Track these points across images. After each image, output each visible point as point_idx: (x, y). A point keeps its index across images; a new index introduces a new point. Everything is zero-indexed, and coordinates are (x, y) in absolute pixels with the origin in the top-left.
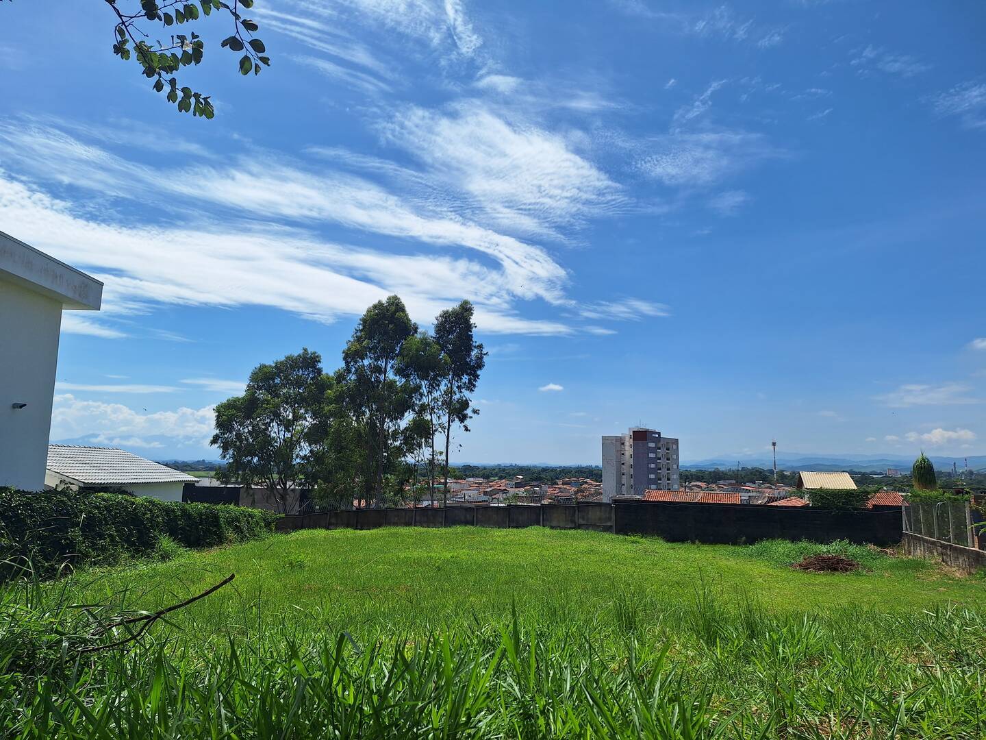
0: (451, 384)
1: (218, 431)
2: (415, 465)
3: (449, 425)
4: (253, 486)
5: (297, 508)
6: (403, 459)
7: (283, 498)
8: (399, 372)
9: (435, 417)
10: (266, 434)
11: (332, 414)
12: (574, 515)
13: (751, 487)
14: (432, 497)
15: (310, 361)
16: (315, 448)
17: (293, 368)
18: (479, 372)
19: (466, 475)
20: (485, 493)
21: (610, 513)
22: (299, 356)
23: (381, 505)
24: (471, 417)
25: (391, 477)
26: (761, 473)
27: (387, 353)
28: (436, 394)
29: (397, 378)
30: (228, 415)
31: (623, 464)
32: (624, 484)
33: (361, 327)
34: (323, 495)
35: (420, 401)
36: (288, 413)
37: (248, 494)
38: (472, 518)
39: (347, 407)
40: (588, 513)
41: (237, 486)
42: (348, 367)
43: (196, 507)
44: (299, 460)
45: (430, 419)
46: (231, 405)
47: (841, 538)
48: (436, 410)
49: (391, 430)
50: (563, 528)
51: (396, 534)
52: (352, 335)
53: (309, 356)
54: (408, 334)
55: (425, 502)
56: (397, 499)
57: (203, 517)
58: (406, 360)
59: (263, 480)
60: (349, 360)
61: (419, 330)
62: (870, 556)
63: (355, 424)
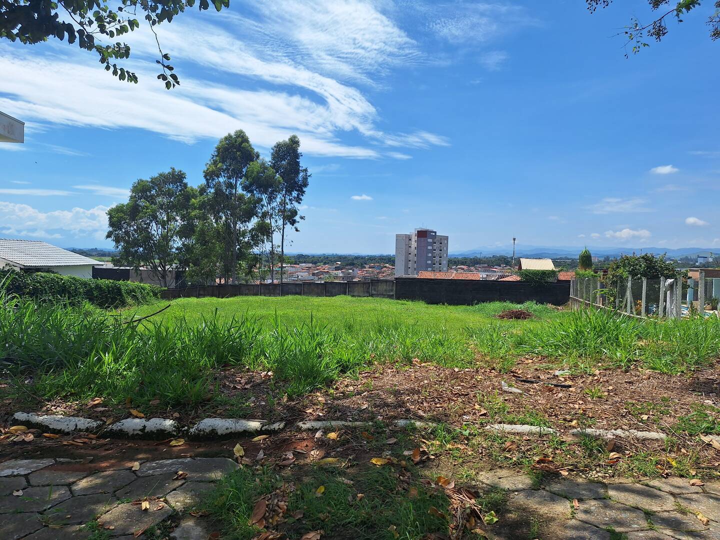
0: (285, 198)
1: (111, 229)
2: (260, 255)
3: (284, 228)
4: (140, 268)
5: (174, 284)
6: (251, 250)
7: (164, 277)
8: (245, 188)
9: (273, 221)
10: (148, 231)
11: (199, 218)
12: (368, 288)
13: (496, 269)
14: (272, 276)
15: (178, 178)
16: (186, 241)
17: (165, 182)
18: (304, 189)
19: (300, 262)
20: (313, 274)
21: (393, 286)
22: (169, 173)
23: (236, 282)
24: (299, 222)
25: (244, 264)
26: (505, 259)
27: (237, 173)
28: (274, 204)
29: (245, 193)
30: (117, 218)
31: (410, 254)
32: (410, 268)
33: (216, 154)
34: (195, 274)
35: (261, 210)
36: (163, 216)
37: (137, 274)
38: (300, 290)
39: (208, 213)
40: (378, 287)
41: (128, 268)
42: (208, 183)
43: (104, 282)
44: (174, 250)
45: (269, 222)
46: (119, 209)
47: (532, 301)
48: (274, 216)
49: (241, 230)
50: (360, 296)
51: (247, 301)
52: (210, 158)
53: (176, 173)
54: (253, 161)
55: (268, 280)
56: (248, 278)
57: (110, 289)
58: (250, 180)
59: (148, 263)
60: (208, 177)
61: (260, 157)
62: (547, 311)
63: (215, 225)
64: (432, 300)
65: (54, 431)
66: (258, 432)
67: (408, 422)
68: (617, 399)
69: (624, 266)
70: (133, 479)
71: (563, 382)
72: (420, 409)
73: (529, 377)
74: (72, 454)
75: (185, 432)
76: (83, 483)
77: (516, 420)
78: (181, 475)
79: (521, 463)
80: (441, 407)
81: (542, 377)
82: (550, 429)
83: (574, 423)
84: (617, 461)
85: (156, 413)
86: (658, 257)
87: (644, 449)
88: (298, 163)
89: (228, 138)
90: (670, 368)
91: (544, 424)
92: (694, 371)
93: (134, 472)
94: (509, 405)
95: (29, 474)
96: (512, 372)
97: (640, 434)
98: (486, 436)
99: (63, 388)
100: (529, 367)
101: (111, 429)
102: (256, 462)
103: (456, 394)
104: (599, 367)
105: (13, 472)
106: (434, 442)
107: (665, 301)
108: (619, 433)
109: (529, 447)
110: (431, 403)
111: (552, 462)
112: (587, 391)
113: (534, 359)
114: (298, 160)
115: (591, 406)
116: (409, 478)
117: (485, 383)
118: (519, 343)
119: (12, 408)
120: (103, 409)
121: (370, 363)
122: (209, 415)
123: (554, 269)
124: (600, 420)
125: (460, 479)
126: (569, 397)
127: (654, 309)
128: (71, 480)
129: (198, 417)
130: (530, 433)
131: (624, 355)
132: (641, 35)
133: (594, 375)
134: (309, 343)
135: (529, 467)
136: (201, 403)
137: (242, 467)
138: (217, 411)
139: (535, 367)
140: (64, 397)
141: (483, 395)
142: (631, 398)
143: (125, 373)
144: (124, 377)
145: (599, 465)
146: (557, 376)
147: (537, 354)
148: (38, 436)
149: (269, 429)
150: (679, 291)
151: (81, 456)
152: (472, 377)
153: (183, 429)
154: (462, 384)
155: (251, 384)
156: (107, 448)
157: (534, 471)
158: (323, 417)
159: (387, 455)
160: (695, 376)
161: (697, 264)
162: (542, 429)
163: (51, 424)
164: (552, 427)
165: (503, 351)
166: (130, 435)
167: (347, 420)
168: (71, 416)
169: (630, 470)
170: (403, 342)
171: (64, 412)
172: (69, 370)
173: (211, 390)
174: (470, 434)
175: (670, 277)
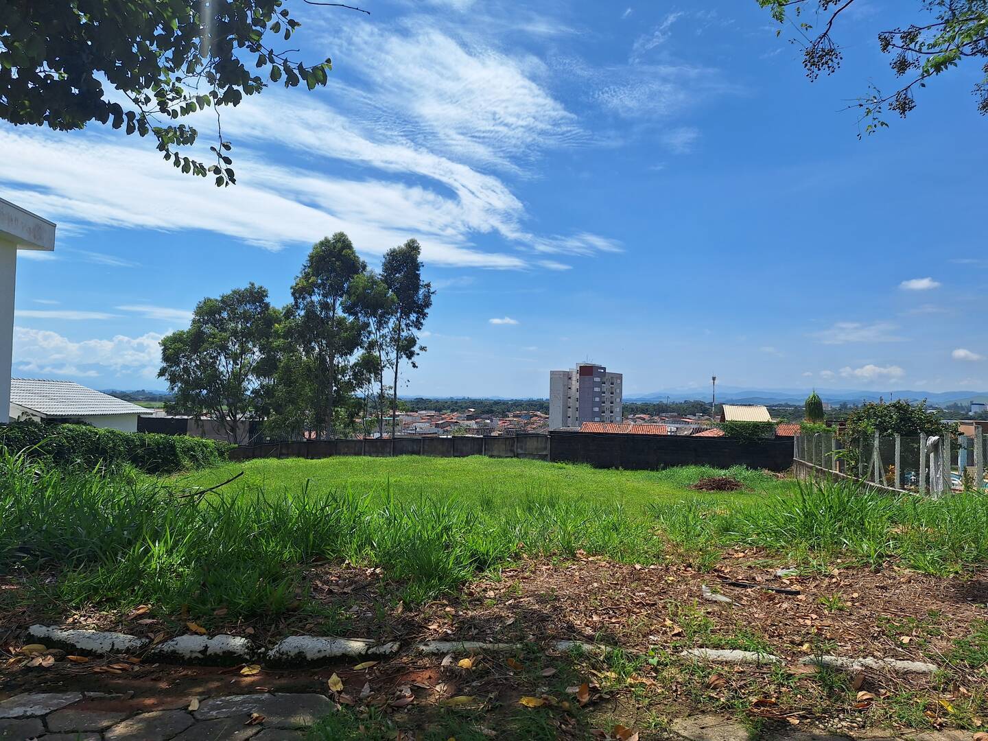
0: (400, 322)
1: (165, 365)
2: (364, 399)
3: (397, 362)
4: (202, 418)
5: (247, 440)
6: (353, 393)
7: (233, 430)
8: (347, 309)
9: (383, 353)
10: (214, 367)
11: (283, 349)
12: (512, 446)
13: (691, 419)
14: (381, 429)
15: (257, 296)
16: (265, 381)
17: (240, 302)
18: (426, 311)
19: (418, 408)
20: (437, 426)
21: (546, 442)
22: (246, 290)
23: (332, 437)
24: (418, 354)
25: (342, 412)
26: (702, 405)
27: (336, 290)
28: (385, 331)
29: (346, 315)
30: (174, 350)
31: (570, 398)
32: (569, 417)
33: (309, 264)
34: (276, 425)
35: (368, 338)
36: (236, 346)
37: (198, 425)
38: (418, 448)
39: (296, 342)
40: (526, 444)
41: (186, 417)
42: (296, 302)
43: (153, 437)
44: (248, 393)
45: (378, 355)
46: (177, 338)
47: (741, 465)
48: (384, 347)
49: (340, 365)
50: (500, 457)
51: (345, 463)
52: (300, 270)
53: (256, 290)
54: (356, 272)
55: (375, 434)
56: (347, 431)
57: (161, 447)
58: (353, 298)
59: (213, 411)
60: (297, 295)
61: (367, 268)
62: (762, 479)
63: (304, 358)
64: (602, 464)
65: (83, 652)
66: (362, 657)
67: (572, 644)
68: (864, 612)
69: (868, 417)
70: (190, 724)
71: (788, 586)
72: (588, 626)
73: (741, 578)
74: (106, 685)
75: (261, 655)
76: (120, 729)
77: (723, 642)
78: (257, 718)
79: (732, 706)
80: (618, 623)
81: (759, 579)
82: (772, 657)
83: (805, 647)
84: (868, 704)
85: (223, 627)
86: (915, 404)
87: (907, 686)
88: (418, 275)
89: (325, 243)
90: (938, 567)
91: (764, 648)
92: (973, 571)
93: (191, 713)
94: (713, 620)
95: (47, 714)
96: (715, 570)
97: (900, 665)
98: (681, 665)
99: (96, 590)
100: (740, 563)
101: (161, 651)
102: (359, 701)
103: (638, 604)
104: (838, 564)
105: (26, 711)
106: (608, 674)
107: (928, 466)
108: (870, 662)
109: (742, 683)
110: (604, 617)
111: (775, 704)
112: (822, 600)
113: (746, 552)
114: (417, 272)
115: (829, 622)
116: (574, 728)
117: (678, 587)
118: (726, 529)
119: (27, 619)
120: (151, 621)
121: (517, 557)
122: (294, 631)
123: (770, 420)
124: (843, 644)
125: (646, 728)
126: (798, 608)
127: (913, 477)
128: (105, 723)
129: (280, 634)
130: (744, 662)
131: (872, 548)
132: (880, 110)
133: (832, 577)
134: (433, 527)
135: (743, 711)
136: (284, 613)
137: (340, 708)
138: (305, 626)
139: (749, 564)
140: (98, 603)
141: (676, 605)
142: (885, 610)
143: (181, 569)
144: (180, 575)
145: (843, 710)
146: (780, 577)
147: (750, 544)
148: (60, 658)
149: (378, 652)
150: (946, 453)
151: (119, 689)
152: (660, 578)
153: (259, 651)
154: (646, 588)
155: (353, 587)
156: (153, 677)
157: (751, 718)
158: (452, 636)
159: (543, 693)
160: (974, 579)
161: (970, 414)
162: (761, 657)
163: (78, 642)
164: (775, 653)
165: (702, 539)
166: (186, 659)
167: (485, 640)
168: (106, 631)
169: (887, 718)
170: (562, 526)
171: (97, 625)
172: (106, 565)
173: (297, 594)
174: (659, 663)
175: (933, 433)
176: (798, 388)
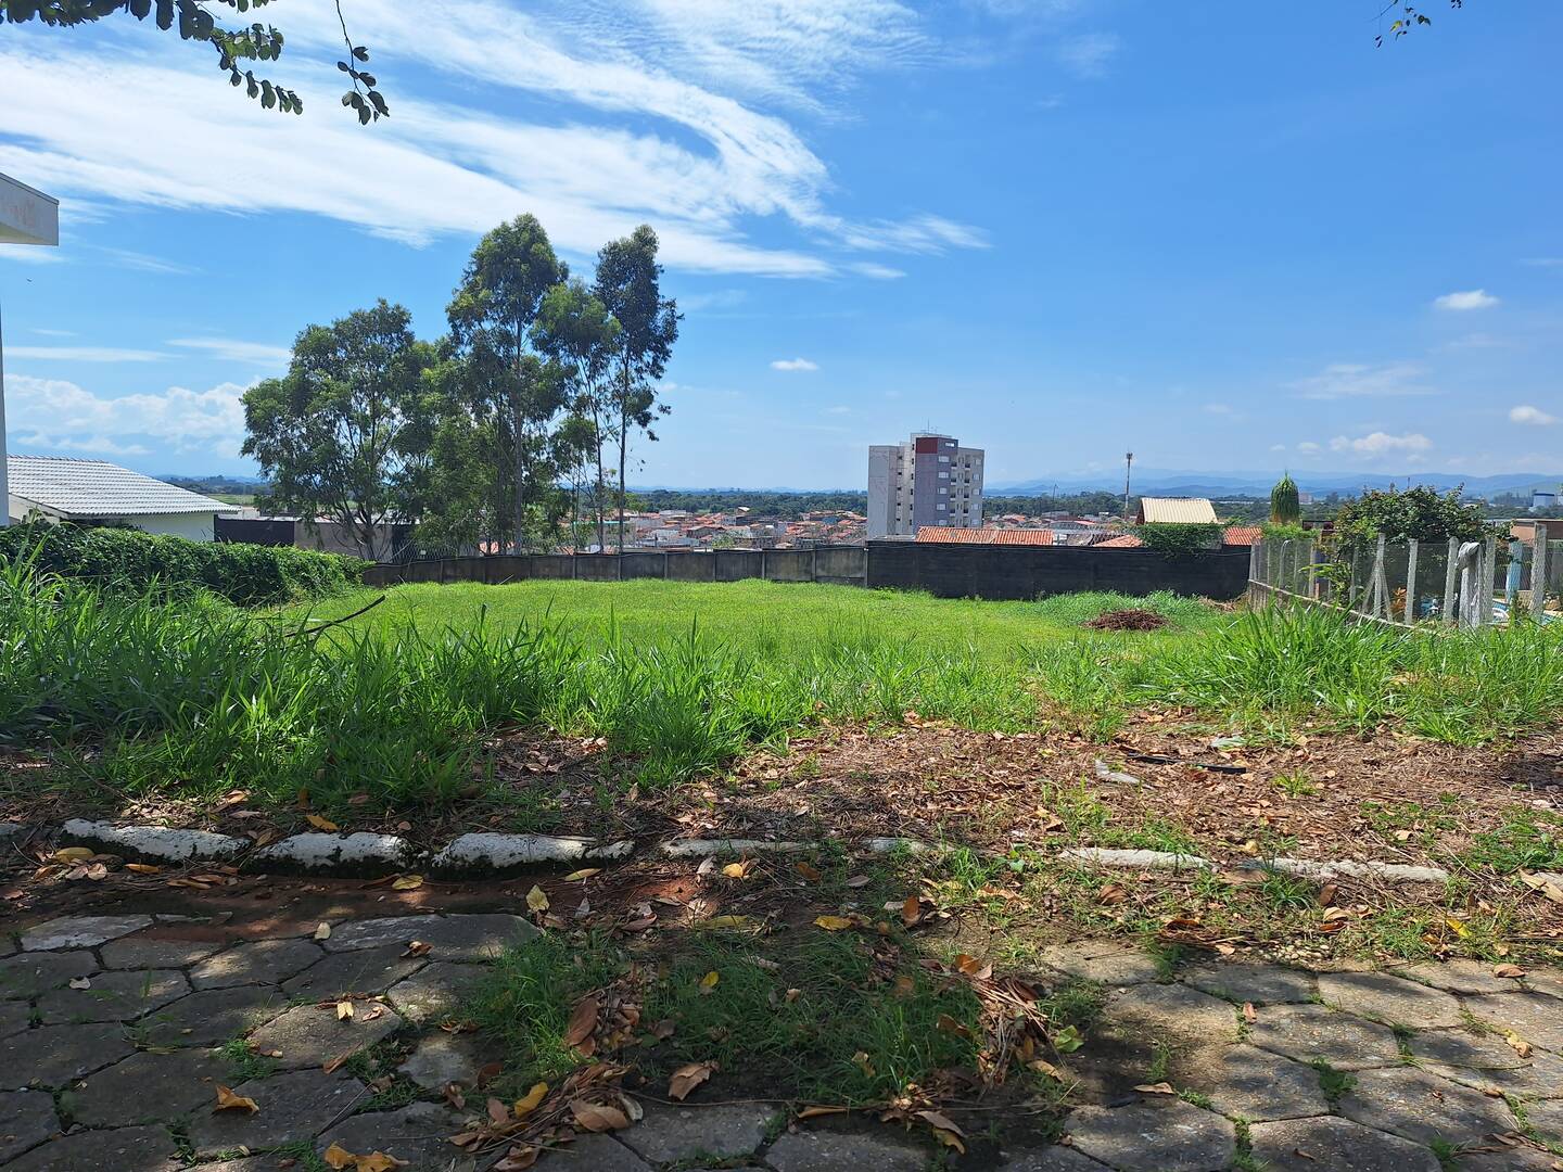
0: (626, 366)
1: (251, 435)
2: (573, 491)
3: (624, 431)
4: (317, 520)
5: (389, 554)
6: (554, 481)
7: (367, 538)
8: (540, 344)
9: (601, 416)
10: (331, 438)
11: (440, 410)
12: (809, 564)
13: (1090, 521)
14: (601, 538)
15: (392, 322)
16: (415, 461)
17: (364, 332)
18: (668, 347)
19: (659, 506)
20: (690, 534)
21: (862, 559)
22: (373, 311)
23: (524, 550)
24: (657, 419)
25: (539, 511)
26: (1109, 499)
27: (521, 312)
28: (602, 380)
29: (539, 354)
30: (264, 410)
31: (899, 489)
32: (899, 520)
33: (474, 268)
34: (433, 531)
35: (576, 392)
36: (363, 405)
37: (311, 532)
38: (661, 568)
39: (461, 398)
40: (830, 562)
41: (291, 519)
42: (457, 333)
43: (241, 549)
44: (387, 481)
45: (593, 420)
46: (267, 391)
47: (1165, 590)
48: (602, 406)
49: (533, 436)
50: (790, 581)
51: (547, 591)
52: (461, 279)
53: (390, 312)
54: (555, 283)
55: (592, 547)
56: (548, 541)
57: (254, 564)
58: (551, 325)
59: (333, 510)
60: (458, 322)
61: (570, 275)
62: (1196, 612)
63: (475, 425)
64: (948, 591)
65: (149, 859)
66: (579, 863)
67: (894, 843)
68: (1343, 797)
69: (1370, 513)
70: (318, 957)
71: (1228, 761)
72: (919, 817)
73: (1156, 751)
74: (188, 906)
75: (424, 862)
76: (216, 966)
77: (1124, 839)
78: (418, 948)
79: (1133, 929)
80: (965, 812)
81: (1183, 751)
82: (1197, 859)
83: (1249, 846)
84: (1338, 926)
85: (363, 821)
86: (1445, 493)
87: (1400, 901)
88: (655, 288)
89: (502, 233)
90: (1461, 732)
91: (1186, 847)
92: (1513, 738)
93: (320, 942)
94: (1110, 808)
95: (101, 945)
96: (1118, 741)
97: (1391, 871)
98: (1060, 873)
99: (164, 769)
100: (1156, 730)
101: (269, 856)
102: (574, 924)
103: (996, 786)
104: (1307, 729)
105: (68, 941)
106: (949, 884)
107: (1457, 590)
108: (1347, 867)
109: (1151, 896)
110: (944, 804)
111: (1199, 926)
112: (1280, 780)
113: (1166, 714)
114: (653, 282)
115: (1288, 811)
116: (895, 957)
117: (1060, 763)
118: (1136, 681)
119: (60, 810)
120: (251, 813)
121: (813, 722)
122: (472, 827)
123: (1216, 521)
124: (1307, 842)
125: (1004, 959)
126: (1241, 792)
127: (1434, 607)
128: (191, 958)
129: (451, 831)
130: (1155, 868)
131: (1362, 705)
133: (1297, 748)
134: (683, 678)
135: (1151, 936)
136: (455, 801)
137: (544, 932)
138: (489, 819)
139: (1169, 730)
140: (166, 788)
141: (1055, 788)
142: (1375, 794)
143: (294, 739)
144: (292, 748)
145: (1301, 934)
146: (1216, 749)
147: (1172, 702)
148: (116, 868)
149: (601, 856)
150: (1488, 567)
151: (208, 911)
152: (1033, 751)
153: (420, 855)
154: (1010, 765)
155: (561, 764)
156: (260, 894)
157: (1162, 945)
158: (714, 832)
159: (850, 911)
160: (1514, 750)
161: (1531, 510)
162: (1180, 860)
163: (142, 845)
164: (1202, 854)
165: (1099, 697)
166: (307, 867)
167: (764, 838)
168: (184, 827)
169: (1367, 944)
170: (884, 678)
171: (168, 819)
172: (176, 731)
173: (476, 775)
174: (1025, 869)
175: (1470, 538)
176: (1261, 472)
